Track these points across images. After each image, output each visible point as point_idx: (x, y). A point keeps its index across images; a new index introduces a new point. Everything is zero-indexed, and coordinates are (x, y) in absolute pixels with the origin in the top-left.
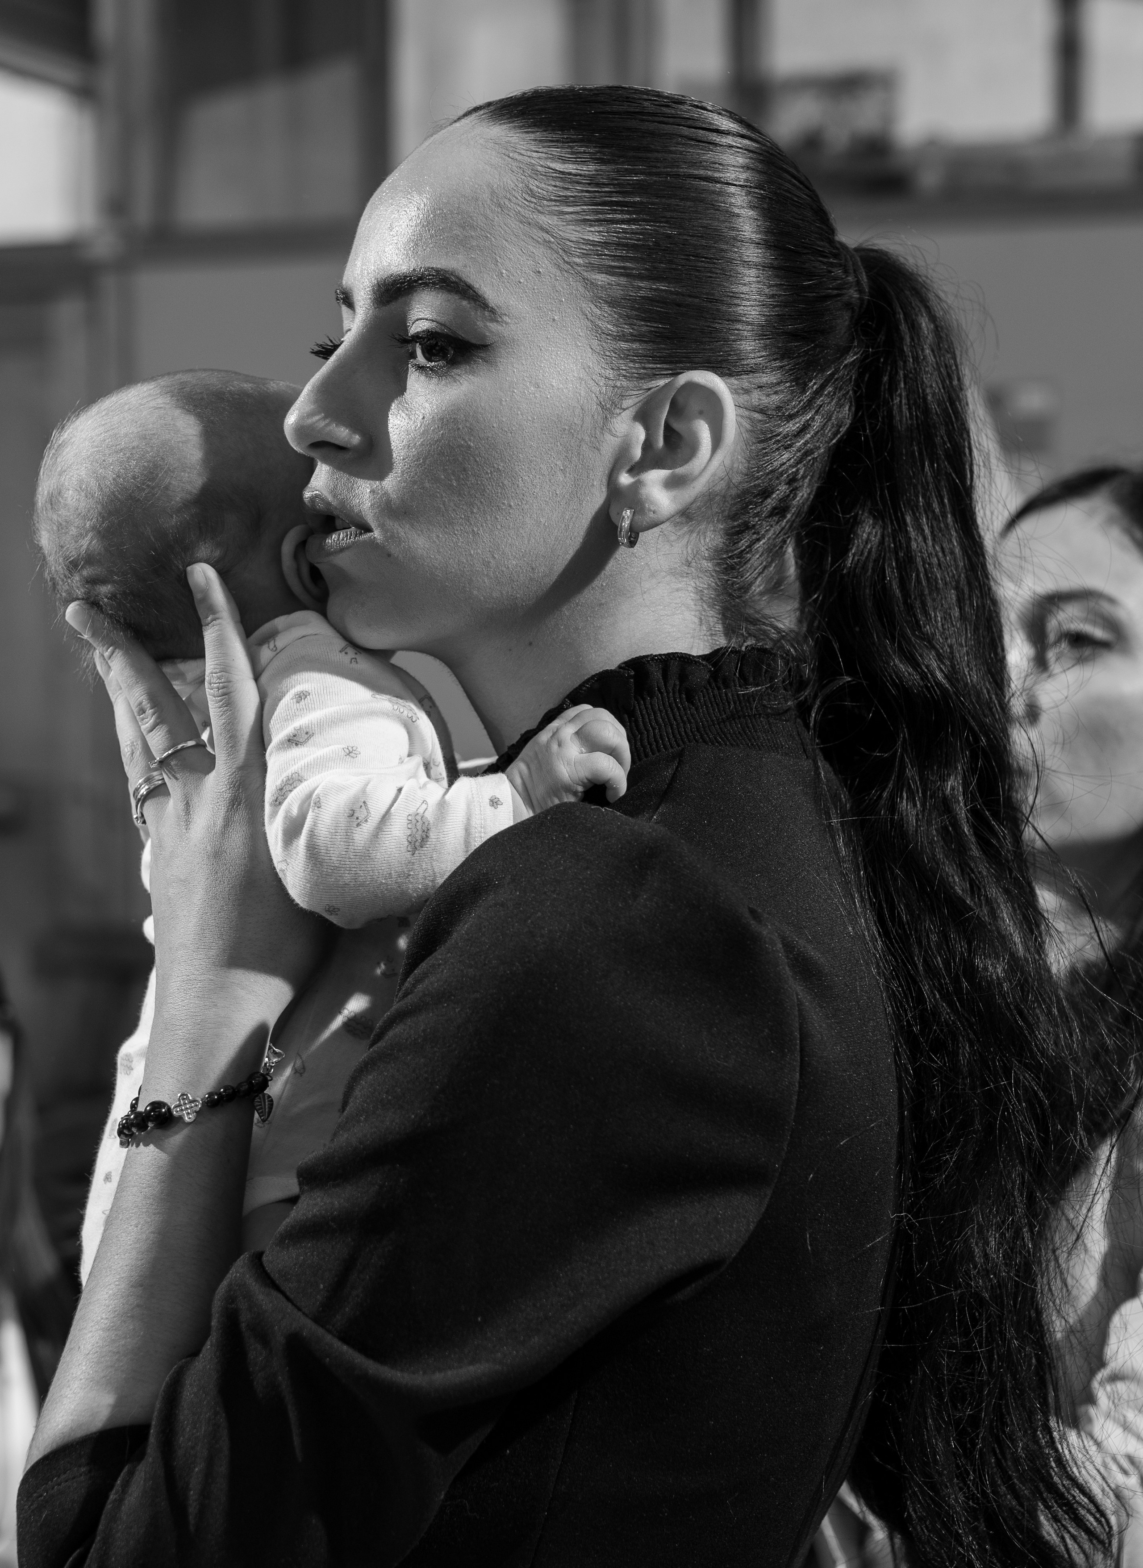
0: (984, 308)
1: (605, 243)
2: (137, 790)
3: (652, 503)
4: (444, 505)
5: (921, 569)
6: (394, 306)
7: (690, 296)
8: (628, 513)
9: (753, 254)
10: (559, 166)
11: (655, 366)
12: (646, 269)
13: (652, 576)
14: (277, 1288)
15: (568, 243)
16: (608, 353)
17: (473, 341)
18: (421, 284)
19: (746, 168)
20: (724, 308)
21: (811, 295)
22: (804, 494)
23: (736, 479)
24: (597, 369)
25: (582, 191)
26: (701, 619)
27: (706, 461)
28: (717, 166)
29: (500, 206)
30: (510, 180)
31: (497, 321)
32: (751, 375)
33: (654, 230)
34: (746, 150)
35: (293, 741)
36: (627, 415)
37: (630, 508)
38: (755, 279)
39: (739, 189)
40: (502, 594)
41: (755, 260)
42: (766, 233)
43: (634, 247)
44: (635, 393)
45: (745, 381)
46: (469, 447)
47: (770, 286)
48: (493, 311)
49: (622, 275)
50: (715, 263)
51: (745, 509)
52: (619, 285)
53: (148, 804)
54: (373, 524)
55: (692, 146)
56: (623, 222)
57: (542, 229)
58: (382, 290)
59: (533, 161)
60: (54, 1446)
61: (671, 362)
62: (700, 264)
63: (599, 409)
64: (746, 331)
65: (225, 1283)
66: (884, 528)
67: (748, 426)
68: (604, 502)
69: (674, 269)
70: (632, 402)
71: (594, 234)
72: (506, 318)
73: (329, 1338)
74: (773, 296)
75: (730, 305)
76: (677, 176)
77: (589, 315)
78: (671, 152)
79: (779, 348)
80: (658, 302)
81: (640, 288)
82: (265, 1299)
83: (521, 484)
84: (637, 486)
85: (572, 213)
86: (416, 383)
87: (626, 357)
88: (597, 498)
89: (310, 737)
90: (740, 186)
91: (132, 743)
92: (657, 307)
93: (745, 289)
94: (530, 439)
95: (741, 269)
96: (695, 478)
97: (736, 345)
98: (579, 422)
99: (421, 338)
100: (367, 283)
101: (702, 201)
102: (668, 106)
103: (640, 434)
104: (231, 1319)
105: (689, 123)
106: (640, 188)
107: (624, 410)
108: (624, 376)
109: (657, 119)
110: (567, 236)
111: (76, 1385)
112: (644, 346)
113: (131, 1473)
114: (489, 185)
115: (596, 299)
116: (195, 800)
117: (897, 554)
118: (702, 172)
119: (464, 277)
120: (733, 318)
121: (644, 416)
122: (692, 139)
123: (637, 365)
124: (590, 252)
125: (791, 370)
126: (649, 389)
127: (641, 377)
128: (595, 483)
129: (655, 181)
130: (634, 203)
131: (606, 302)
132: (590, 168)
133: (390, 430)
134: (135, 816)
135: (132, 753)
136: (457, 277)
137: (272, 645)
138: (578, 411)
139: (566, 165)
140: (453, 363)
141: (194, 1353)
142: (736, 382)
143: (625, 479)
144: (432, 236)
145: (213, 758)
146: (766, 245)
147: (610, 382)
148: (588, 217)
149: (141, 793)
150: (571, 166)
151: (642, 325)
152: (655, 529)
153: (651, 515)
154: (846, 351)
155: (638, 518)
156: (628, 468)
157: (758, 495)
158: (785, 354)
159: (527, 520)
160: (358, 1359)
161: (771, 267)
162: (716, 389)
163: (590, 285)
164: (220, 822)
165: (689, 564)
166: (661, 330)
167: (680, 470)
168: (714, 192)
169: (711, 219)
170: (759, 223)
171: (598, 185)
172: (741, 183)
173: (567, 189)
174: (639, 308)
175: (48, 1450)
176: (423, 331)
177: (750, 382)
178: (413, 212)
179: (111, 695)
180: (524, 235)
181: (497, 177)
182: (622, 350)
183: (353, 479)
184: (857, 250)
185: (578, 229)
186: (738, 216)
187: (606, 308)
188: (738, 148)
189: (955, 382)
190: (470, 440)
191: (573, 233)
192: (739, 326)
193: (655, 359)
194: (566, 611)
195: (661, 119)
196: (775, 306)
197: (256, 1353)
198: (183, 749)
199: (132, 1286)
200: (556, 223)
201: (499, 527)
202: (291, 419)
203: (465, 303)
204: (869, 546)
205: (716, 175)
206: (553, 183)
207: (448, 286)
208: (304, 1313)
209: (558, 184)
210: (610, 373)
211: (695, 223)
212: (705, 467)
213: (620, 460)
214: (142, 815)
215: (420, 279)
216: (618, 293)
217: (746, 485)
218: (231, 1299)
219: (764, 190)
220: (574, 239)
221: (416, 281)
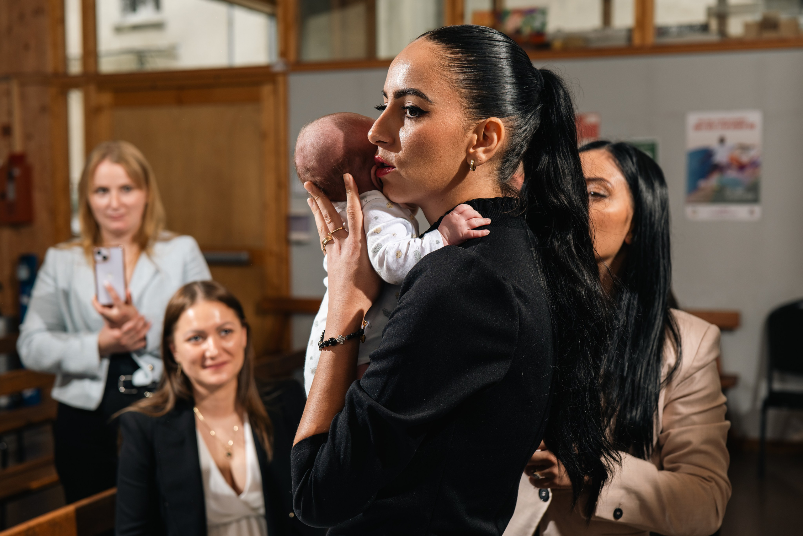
0: (579, 85)
1: (464, 79)
2: (323, 242)
3: (480, 158)
4: (417, 160)
5: (561, 170)
6: (400, 99)
7: (490, 94)
8: (472, 161)
9: (509, 80)
10: (449, 56)
11: (480, 116)
12: (476, 87)
13: (479, 178)
14: (364, 391)
15: (453, 80)
16: (465, 113)
17: (425, 111)
18: (408, 93)
19: (506, 52)
20: (500, 97)
21: (527, 91)
22: (525, 149)
23: (505, 148)
24: (462, 118)
25: (457, 63)
26: (493, 189)
27: (496, 145)
28: (497, 53)
29: (431, 69)
30: (434, 61)
31: (432, 105)
32: (509, 117)
33: (479, 75)
34: (506, 46)
35: (376, 232)
36: (472, 131)
37: (473, 159)
38: (510, 88)
39: (504, 60)
40: (434, 186)
41: (509, 82)
42: (512, 73)
43: (473, 80)
44: (474, 125)
45: (507, 118)
46: (424, 143)
47: (514, 89)
48: (430, 101)
49: (469, 89)
50: (497, 84)
51: (507, 156)
52: (468, 92)
53: (326, 246)
54: (396, 166)
55: (490, 46)
56: (469, 72)
57: (445, 76)
58: (397, 94)
59: (441, 54)
60: (301, 439)
61: (484, 115)
62: (493, 84)
63: (463, 130)
64: (507, 104)
65: (349, 390)
66: (549, 157)
67: (508, 132)
68: (465, 158)
69: (485, 86)
70: (472, 128)
71: (460, 77)
72: (434, 104)
73: (380, 406)
74: (515, 92)
75: (502, 96)
76: (485, 57)
77: (460, 101)
78: (483, 49)
79: (517, 108)
80: (480, 96)
81: (475, 93)
82: (360, 394)
83: (440, 153)
84: (475, 153)
85: (453, 70)
86: (407, 122)
87: (471, 114)
88: (463, 156)
89: (381, 231)
90: (504, 59)
91: (322, 227)
92: (480, 98)
93: (506, 91)
94: (443, 140)
95: (505, 85)
96: (493, 150)
97: (504, 108)
98: (457, 134)
99: (409, 108)
100: (391, 91)
101: (493, 64)
102: (482, 33)
103: (476, 137)
104: (351, 400)
105: (488, 39)
106: (474, 61)
107: (470, 130)
108: (471, 119)
109: (479, 38)
110: (453, 78)
111: (308, 421)
112: (476, 110)
113: (323, 447)
114: (428, 62)
115: (461, 97)
116: (343, 246)
117: (553, 164)
118: (493, 55)
119: (421, 91)
120: (503, 100)
121: (476, 131)
122: (489, 44)
123: (474, 116)
124: (459, 82)
125: (521, 114)
126: (478, 123)
127: (476, 120)
128: (462, 152)
129: (479, 59)
130: (472, 66)
131: (465, 97)
132: (458, 56)
133: (400, 137)
134: (323, 249)
135: (322, 230)
136: (419, 91)
137: (365, 200)
138: (457, 131)
139: (451, 55)
140: (419, 117)
141: (341, 411)
142: (504, 119)
143: (471, 150)
144: (411, 78)
145: (348, 233)
146: (513, 77)
147: (466, 121)
148: (458, 72)
149: (325, 242)
150: (453, 55)
151: (476, 104)
152: (481, 165)
153: (480, 161)
154: (537, 106)
155: (476, 162)
156: (472, 147)
157: (511, 151)
158: (519, 110)
159: (442, 164)
160: (389, 412)
161: (514, 83)
162: (498, 123)
163: (460, 92)
164: (351, 253)
165: (490, 173)
166: (481, 105)
167: (488, 148)
168: (496, 62)
169: (496, 70)
170: (510, 70)
171: (461, 61)
172: (505, 58)
173: (452, 63)
174: (475, 99)
175: (300, 440)
176: (410, 106)
177: (509, 119)
178: (405, 69)
179: (313, 212)
180: (440, 77)
181: (430, 59)
182: (469, 111)
183: (389, 152)
184: (540, 70)
185: (455, 75)
186: (504, 68)
187: (465, 99)
188: (503, 46)
189: (571, 111)
190: (424, 141)
191: (454, 77)
192: (505, 102)
193: (480, 114)
194: (453, 190)
195: (480, 38)
196: (516, 96)
197: (359, 411)
198: (339, 230)
199: (325, 392)
200: (449, 74)
201: (433, 166)
202: (370, 133)
203: (422, 99)
204: (545, 163)
205: (497, 56)
206: (448, 61)
207: (417, 94)
208: (372, 399)
209: (449, 61)
210: (466, 119)
211: (491, 72)
212: (496, 147)
213: (469, 145)
214: (325, 249)
215: (408, 92)
216: (468, 94)
217: (508, 149)
218: (351, 394)
219: (512, 59)
220: (454, 79)
221: (407, 92)
